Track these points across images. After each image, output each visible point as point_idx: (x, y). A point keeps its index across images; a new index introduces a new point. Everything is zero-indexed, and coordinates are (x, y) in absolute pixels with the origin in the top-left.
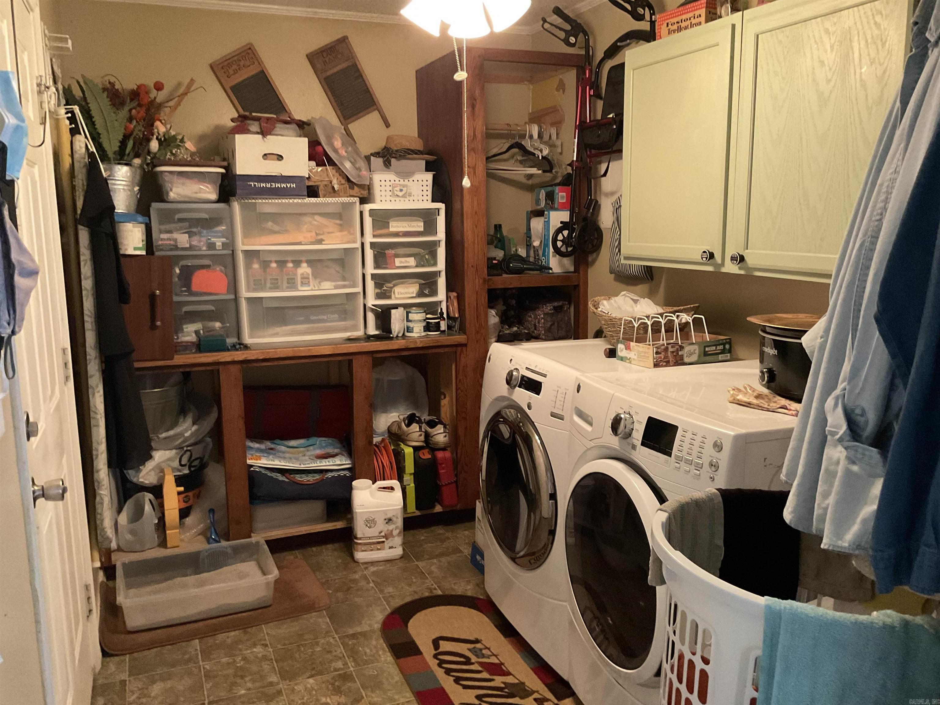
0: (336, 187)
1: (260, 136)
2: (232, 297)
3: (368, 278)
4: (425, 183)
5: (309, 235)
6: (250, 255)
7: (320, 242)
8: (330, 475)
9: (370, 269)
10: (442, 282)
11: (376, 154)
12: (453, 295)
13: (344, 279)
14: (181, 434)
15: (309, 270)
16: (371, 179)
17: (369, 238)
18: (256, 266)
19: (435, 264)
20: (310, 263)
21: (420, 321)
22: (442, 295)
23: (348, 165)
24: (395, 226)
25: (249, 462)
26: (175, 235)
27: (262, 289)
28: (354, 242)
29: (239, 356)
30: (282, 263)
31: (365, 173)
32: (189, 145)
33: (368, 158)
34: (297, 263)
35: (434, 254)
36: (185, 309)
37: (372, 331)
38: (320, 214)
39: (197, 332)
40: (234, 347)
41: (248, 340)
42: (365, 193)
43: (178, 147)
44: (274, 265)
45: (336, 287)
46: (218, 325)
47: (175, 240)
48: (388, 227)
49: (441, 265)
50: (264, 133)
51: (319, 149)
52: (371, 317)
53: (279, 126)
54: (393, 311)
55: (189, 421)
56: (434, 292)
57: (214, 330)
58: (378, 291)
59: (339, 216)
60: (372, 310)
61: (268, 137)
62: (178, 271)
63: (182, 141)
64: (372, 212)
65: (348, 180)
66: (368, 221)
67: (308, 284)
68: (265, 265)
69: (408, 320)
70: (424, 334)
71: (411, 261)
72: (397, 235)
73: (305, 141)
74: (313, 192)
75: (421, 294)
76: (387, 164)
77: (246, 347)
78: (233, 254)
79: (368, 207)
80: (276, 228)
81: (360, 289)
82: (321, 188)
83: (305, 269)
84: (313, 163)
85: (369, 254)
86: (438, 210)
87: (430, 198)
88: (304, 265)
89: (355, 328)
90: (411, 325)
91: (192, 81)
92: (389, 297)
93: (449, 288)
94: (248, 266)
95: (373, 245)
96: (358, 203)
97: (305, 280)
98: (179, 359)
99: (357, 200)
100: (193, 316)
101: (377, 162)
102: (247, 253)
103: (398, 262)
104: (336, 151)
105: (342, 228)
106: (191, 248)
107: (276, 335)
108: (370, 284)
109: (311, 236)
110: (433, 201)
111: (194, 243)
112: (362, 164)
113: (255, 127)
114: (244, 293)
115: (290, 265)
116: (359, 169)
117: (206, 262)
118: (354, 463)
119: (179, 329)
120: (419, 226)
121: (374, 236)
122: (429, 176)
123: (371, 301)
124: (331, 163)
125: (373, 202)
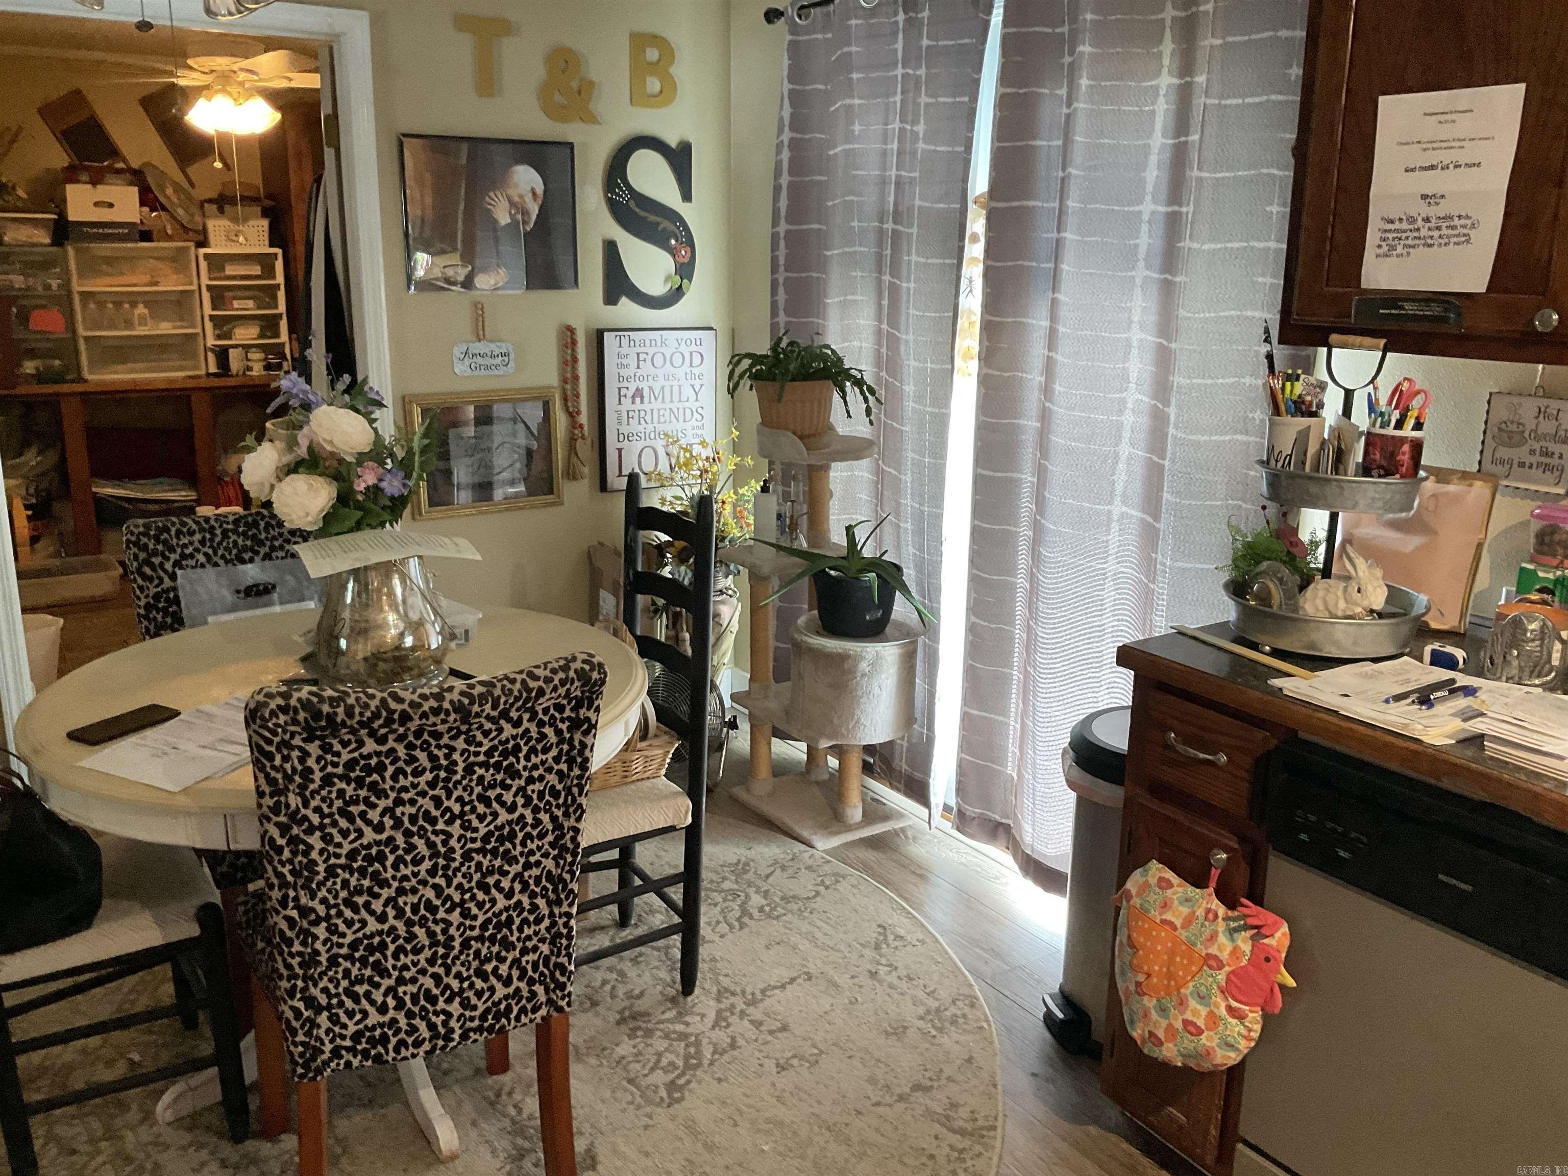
0: (169, 232)
1: (89, 186)
2: (69, 335)
3: (207, 319)
4: (261, 229)
5: (143, 277)
6: (86, 296)
7: (156, 284)
8: (176, 505)
9: (208, 310)
10: (284, 324)
11: (210, 201)
12: (294, 336)
13: (182, 320)
14: (25, 464)
15: (146, 311)
16: (204, 226)
17: (205, 281)
18: (92, 306)
19: (276, 307)
20: (147, 304)
21: (260, 360)
22: (284, 337)
23: (180, 211)
24: (230, 270)
25: (94, 490)
26: (11, 277)
27: (100, 328)
28: (191, 284)
29: (79, 388)
30: (118, 304)
31: (198, 218)
32: (21, 193)
33: (202, 205)
34: (134, 304)
35: (275, 298)
36: (24, 345)
37: (213, 369)
38: (156, 258)
39: (37, 369)
40: (73, 381)
41: (87, 376)
42: (201, 238)
43: (9, 194)
44: (110, 306)
45: (174, 328)
46: (57, 363)
47: (11, 282)
48: (224, 270)
49: (282, 308)
50: (94, 183)
51: (151, 196)
52: (211, 356)
53: (109, 177)
54: (231, 351)
55: (34, 450)
56: (277, 335)
57: (52, 367)
58: (217, 332)
59: (173, 260)
60: (212, 350)
61: (98, 186)
62: (15, 310)
63: (14, 188)
64: (207, 256)
65: (183, 226)
66: (203, 265)
67: (146, 325)
68: (101, 305)
69: (248, 360)
70: (264, 373)
71: (250, 303)
72: (234, 278)
73: (135, 190)
74: (146, 236)
75: (262, 336)
76: (221, 210)
77: (86, 381)
78: (70, 293)
79: (203, 251)
80: (110, 270)
81: (199, 330)
82: (155, 232)
83: (141, 309)
84: (146, 209)
85: (206, 296)
86: (276, 255)
87: (267, 243)
88: (141, 306)
89: (196, 368)
90: (250, 364)
91: (20, 130)
92: (230, 338)
93: (291, 331)
94: (84, 306)
95: (209, 287)
96: (193, 248)
97: (143, 322)
98: (22, 390)
99: (191, 244)
100: (32, 354)
101: (211, 208)
102: (81, 293)
103: (236, 303)
104: (168, 198)
105: (177, 271)
106: (28, 289)
107: (116, 373)
108: (209, 325)
109: (146, 278)
110: (271, 246)
111: (31, 283)
112: (195, 210)
113: (84, 177)
114: (82, 332)
115: (127, 306)
116: (192, 215)
117: (43, 302)
118: (199, 495)
119: (19, 365)
120: (256, 270)
121: (210, 279)
122: (265, 223)
123: (211, 342)
124: (164, 208)
125: (209, 247)
